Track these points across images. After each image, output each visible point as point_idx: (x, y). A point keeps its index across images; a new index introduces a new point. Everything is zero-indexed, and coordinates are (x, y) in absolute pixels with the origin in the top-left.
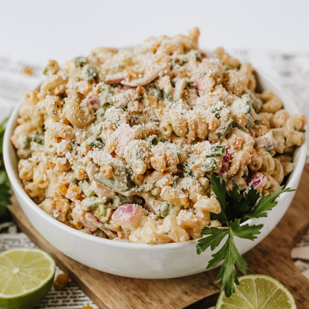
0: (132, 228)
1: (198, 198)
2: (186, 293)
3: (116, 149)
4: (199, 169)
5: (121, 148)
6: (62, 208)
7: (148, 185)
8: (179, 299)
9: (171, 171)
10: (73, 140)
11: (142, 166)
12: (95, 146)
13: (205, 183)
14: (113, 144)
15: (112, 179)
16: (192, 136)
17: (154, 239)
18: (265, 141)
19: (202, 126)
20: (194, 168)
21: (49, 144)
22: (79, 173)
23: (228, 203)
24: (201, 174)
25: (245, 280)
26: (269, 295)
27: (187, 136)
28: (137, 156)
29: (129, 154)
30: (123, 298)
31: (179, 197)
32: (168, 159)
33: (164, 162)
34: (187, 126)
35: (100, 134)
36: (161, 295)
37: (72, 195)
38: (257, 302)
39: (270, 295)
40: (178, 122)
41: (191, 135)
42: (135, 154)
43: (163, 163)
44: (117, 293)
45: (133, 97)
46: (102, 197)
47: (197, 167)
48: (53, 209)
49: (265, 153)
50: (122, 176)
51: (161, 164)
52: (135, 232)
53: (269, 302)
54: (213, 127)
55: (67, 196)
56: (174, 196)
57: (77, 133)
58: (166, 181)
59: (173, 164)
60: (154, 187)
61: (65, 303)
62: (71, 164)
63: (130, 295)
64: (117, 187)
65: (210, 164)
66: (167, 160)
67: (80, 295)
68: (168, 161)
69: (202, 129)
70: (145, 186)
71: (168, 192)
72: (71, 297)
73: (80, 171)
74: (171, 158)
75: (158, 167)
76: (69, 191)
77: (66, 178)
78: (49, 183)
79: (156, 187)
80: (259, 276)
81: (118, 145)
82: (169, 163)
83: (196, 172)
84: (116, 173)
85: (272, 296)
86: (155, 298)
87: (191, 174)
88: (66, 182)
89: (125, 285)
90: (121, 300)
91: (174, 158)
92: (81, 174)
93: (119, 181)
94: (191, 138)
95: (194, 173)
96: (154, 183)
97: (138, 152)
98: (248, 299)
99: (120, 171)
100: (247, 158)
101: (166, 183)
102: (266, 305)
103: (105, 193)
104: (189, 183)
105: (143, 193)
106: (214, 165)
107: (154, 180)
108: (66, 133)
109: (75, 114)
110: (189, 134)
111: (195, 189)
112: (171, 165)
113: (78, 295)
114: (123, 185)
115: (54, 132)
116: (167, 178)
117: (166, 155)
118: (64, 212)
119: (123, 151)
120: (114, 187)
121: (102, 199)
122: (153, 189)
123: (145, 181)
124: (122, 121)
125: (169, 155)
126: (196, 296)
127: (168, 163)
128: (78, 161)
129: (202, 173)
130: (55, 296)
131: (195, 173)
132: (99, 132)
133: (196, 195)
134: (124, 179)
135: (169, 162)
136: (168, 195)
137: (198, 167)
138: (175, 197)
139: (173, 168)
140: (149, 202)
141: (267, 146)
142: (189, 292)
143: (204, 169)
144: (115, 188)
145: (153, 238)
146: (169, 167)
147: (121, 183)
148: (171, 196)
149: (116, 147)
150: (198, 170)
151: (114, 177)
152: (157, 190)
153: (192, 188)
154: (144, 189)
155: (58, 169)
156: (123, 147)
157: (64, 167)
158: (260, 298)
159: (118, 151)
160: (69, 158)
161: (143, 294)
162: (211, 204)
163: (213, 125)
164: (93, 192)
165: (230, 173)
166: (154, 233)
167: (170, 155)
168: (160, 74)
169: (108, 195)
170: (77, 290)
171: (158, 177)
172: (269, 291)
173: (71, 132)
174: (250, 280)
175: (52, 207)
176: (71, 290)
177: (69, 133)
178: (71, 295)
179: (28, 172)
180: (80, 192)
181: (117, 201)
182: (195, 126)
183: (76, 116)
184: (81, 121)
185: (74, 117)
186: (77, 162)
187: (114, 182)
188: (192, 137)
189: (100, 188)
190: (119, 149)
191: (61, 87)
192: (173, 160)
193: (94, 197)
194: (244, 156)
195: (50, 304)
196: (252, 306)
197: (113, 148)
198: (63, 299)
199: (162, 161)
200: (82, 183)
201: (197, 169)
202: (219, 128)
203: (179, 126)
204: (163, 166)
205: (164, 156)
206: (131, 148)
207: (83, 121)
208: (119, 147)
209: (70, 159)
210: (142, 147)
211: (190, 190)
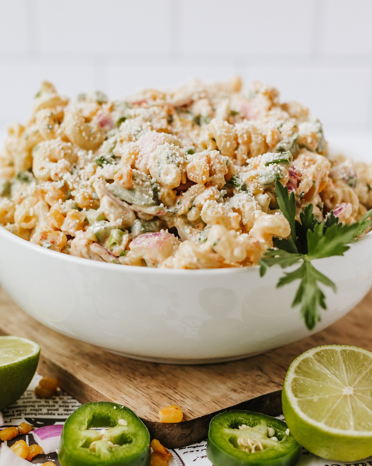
0: (159, 258)
1: (256, 216)
2: (235, 391)
3: (136, 159)
4: (256, 181)
5: (144, 157)
6: (56, 239)
7: (182, 205)
8: (225, 396)
9: (216, 184)
10: (74, 164)
11: (176, 171)
12: (107, 161)
13: (265, 201)
14: (132, 151)
15: (131, 189)
16: (243, 152)
17: (195, 260)
18: (343, 171)
19: (257, 138)
20: (248, 179)
21: (40, 167)
22: (82, 196)
23: (297, 237)
24: (260, 188)
25: (326, 350)
26: (363, 368)
27: (236, 152)
28: (168, 159)
29: (156, 161)
30: (140, 395)
31: (229, 215)
32: (212, 163)
33: (207, 166)
34: (236, 138)
35: (114, 148)
36: (197, 392)
37: (71, 225)
38: (346, 377)
39: (365, 370)
40: (224, 130)
41: (241, 150)
42: (165, 158)
43: (205, 166)
44: (131, 390)
45: (159, 114)
46: (115, 220)
47: (253, 178)
48: (43, 240)
49: (344, 185)
50: (146, 187)
51: (203, 167)
52: (164, 262)
53: (364, 378)
54: (273, 139)
55: (63, 228)
56: (222, 212)
57: (81, 153)
58: (210, 193)
59: (220, 170)
60: (192, 207)
61: (50, 412)
62: (71, 187)
63: (151, 392)
64: (139, 199)
65: (273, 171)
66: (210, 165)
67: (73, 404)
68: (212, 166)
69: (257, 143)
70: (178, 207)
71: (213, 208)
72: (60, 406)
73: (83, 194)
74: (217, 161)
75: (198, 175)
76: (67, 220)
77: (62, 206)
78: (37, 220)
79: (194, 206)
80: (345, 347)
81: (140, 154)
82: (214, 170)
83: (252, 185)
84: (137, 182)
85: (368, 370)
86: (188, 396)
87: (244, 188)
88: (62, 211)
89: (142, 382)
90: (138, 397)
91: (222, 161)
92: (85, 198)
93: (142, 192)
94: (241, 156)
95: (249, 187)
96: (192, 201)
97: (170, 155)
98: (332, 373)
99: (143, 181)
100: (323, 175)
101: (209, 196)
102: (360, 381)
103: (120, 213)
104: (242, 200)
105: (175, 217)
106: (279, 172)
107: (192, 195)
108: (66, 152)
109: (79, 125)
110: (239, 149)
111: (251, 207)
112: (217, 172)
113: (70, 405)
114: (147, 197)
115: (48, 150)
116: (212, 190)
117: (209, 156)
118: (58, 244)
119: (148, 160)
120: (134, 199)
121: (115, 222)
122: (190, 209)
123: (178, 201)
124: (144, 131)
125: (214, 157)
126: (250, 394)
127: (212, 169)
128: (81, 184)
129: (261, 186)
130: (36, 404)
131: (251, 188)
132: (112, 146)
133: (252, 214)
134: (148, 192)
135: (214, 167)
136: (212, 212)
137: (255, 178)
138: (223, 214)
139: (219, 177)
140: (184, 231)
141: (347, 178)
142: (239, 390)
143: (263, 180)
144: (136, 201)
145: (192, 257)
146: (213, 175)
147: (144, 195)
148: (217, 213)
149: (137, 157)
150: (254, 182)
151: (135, 187)
152: (196, 211)
153: (246, 206)
154: (177, 211)
155: (51, 195)
156: (147, 155)
157: (60, 192)
158: (351, 374)
159: (140, 161)
160: (68, 179)
161: (170, 392)
162: (276, 220)
163: (273, 135)
164: (103, 214)
165: (300, 191)
166: (194, 251)
167: (216, 156)
168: (195, 97)
169: (124, 217)
170: (68, 399)
171: (198, 190)
172: (363, 365)
173: (72, 151)
174: (333, 351)
175: (42, 236)
176: (60, 399)
177: (69, 151)
178: (60, 403)
179: (8, 210)
180: (83, 219)
181: (137, 226)
182: (247, 137)
183: (80, 129)
184: (86, 138)
185: (77, 129)
186: (80, 186)
187: (134, 194)
188: (244, 154)
189: (113, 207)
190: (141, 158)
191: (59, 109)
192: (219, 165)
193: (104, 221)
194: (319, 169)
195: (28, 411)
196: (339, 381)
197: (133, 157)
198: (48, 408)
199: (204, 163)
200: (86, 211)
201: (254, 180)
202: (282, 142)
203: (226, 134)
204: (205, 170)
205: (207, 158)
206: (159, 152)
207: (89, 140)
208: (142, 156)
209: (70, 180)
210: (174, 151)
211: (244, 209)
